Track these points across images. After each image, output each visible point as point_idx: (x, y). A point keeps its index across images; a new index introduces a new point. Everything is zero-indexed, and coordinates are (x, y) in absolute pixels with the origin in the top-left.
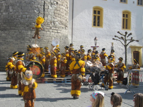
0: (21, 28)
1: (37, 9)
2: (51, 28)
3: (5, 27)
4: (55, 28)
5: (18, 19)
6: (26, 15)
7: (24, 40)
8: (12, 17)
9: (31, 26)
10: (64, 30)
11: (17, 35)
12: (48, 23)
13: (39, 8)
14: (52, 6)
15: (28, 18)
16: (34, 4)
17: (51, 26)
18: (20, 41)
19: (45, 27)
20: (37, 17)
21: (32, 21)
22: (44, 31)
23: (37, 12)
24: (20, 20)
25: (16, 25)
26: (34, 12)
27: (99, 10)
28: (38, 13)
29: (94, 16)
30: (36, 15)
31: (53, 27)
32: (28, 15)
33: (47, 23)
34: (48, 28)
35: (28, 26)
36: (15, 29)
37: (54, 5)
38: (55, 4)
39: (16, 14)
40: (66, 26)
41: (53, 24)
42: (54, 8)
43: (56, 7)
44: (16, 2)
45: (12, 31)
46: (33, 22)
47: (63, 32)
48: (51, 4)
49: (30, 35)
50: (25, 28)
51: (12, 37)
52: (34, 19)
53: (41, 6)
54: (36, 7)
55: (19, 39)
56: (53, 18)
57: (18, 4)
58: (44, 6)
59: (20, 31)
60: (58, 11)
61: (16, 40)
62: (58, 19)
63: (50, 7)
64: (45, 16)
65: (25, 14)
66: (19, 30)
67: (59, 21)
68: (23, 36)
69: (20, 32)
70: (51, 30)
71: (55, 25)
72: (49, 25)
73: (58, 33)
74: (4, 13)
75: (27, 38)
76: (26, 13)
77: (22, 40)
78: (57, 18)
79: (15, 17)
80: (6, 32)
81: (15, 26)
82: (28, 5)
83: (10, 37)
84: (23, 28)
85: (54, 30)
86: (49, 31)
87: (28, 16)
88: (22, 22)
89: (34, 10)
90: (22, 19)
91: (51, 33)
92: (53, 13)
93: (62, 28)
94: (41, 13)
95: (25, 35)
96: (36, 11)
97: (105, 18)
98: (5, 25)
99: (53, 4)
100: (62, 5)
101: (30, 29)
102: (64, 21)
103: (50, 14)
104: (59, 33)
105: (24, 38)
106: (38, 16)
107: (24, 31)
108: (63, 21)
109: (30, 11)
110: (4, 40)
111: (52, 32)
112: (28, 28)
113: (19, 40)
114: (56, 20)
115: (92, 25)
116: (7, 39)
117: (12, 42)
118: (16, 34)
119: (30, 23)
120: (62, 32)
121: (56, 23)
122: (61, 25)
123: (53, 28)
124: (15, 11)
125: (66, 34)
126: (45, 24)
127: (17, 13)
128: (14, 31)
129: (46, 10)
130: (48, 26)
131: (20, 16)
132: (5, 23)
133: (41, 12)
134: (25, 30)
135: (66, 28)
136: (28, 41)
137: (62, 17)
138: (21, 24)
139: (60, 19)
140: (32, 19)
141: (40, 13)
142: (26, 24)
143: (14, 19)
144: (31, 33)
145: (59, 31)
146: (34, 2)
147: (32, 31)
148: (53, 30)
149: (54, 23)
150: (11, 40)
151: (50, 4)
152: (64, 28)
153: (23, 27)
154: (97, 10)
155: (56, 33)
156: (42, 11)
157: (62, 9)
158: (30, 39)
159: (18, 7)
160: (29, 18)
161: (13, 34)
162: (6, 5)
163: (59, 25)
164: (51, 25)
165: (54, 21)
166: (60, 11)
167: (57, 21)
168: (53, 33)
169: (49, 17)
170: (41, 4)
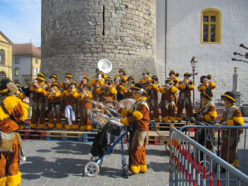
0: (70, 51)
1: (92, 19)
2: (116, 47)
3: (52, 51)
4: (123, 48)
5: (66, 37)
6: (77, 30)
7: (73, 68)
8: (59, 36)
9: (84, 46)
10: (141, 50)
11: (65, 62)
12: (111, 39)
13: (95, 17)
14: (118, 12)
15: (79, 35)
16: (88, 12)
17: (117, 44)
18: (69, 70)
19: (106, 46)
20: (92, 32)
21: (86, 38)
22: (105, 52)
23: (93, 24)
24: (70, 39)
25: (64, 47)
26: (89, 25)
27: (213, 15)
28: (95, 26)
29: (204, 25)
30: (91, 29)
31: (120, 45)
32: (79, 29)
33: (109, 40)
34: (110, 47)
35: (79, 46)
36: (63, 53)
37: (121, 11)
38: (123, 9)
39: (63, 31)
40: (148, 44)
41: (119, 40)
42: (120, 15)
43: (125, 13)
44: (64, 12)
45: (60, 55)
46: (87, 40)
47: (140, 53)
48: (116, 9)
49: (83, 60)
50: (75, 49)
51: (60, 65)
52: (88, 35)
53: (98, 13)
54: (90, 17)
55: (68, 67)
56: (120, 31)
57: (66, 16)
58: (103, 13)
59: (69, 55)
60: (128, 20)
61: (63, 69)
62: (129, 32)
63: (114, 15)
64: (106, 28)
65: (75, 29)
66: (67, 54)
67: (130, 36)
68: (73, 62)
69: (69, 57)
70: (116, 51)
71: (124, 42)
72: (113, 42)
73: (129, 54)
74: (51, 32)
75: (78, 64)
76: (77, 27)
77: (71, 68)
78: (128, 30)
79: (62, 35)
80: (54, 58)
81: (63, 49)
82: (79, 16)
83: (57, 65)
84: (73, 50)
85: (122, 50)
86: (113, 53)
87: (79, 32)
88: (72, 41)
89: (88, 22)
90: (72, 37)
91: (117, 55)
92: (120, 24)
93: (139, 46)
94: (100, 25)
95: (75, 60)
96: (90, 23)
97: (224, 28)
98: (52, 49)
99: (118, 10)
100: (137, 10)
101: (83, 51)
102: (142, 35)
103: (115, 24)
104: (132, 54)
105: (75, 65)
106: (95, 29)
107: (75, 55)
108: (140, 35)
109: (83, 24)
110: (51, 70)
111: (119, 53)
112: (79, 49)
113: (67, 69)
114: (125, 34)
115: (201, 41)
116: (53, 68)
117: (59, 72)
118: (64, 59)
119: (83, 43)
120: (137, 53)
121: (126, 38)
122: (135, 43)
123: (119, 47)
124: (62, 26)
125: (148, 56)
126: (105, 42)
127: (65, 29)
128: (62, 55)
129: (106, 19)
130: (110, 45)
131: (69, 33)
132: (52, 46)
133: (98, 23)
134: (76, 53)
135: (146, 47)
136: (79, 70)
137: (137, 29)
138: (70, 45)
139: (133, 32)
140: (85, 36)
141: (97, 25)
142: (77, 43)
143: (62, 38)
144: (84, 56)
145: (131, 52)
146: (88, 9)
147: (86, 53)
148: (119, 50)
149: (121, 39)
150: (58, 69)
151: (114, 9)
152: (141, 47)
153: (72, 48)
154: (210, 15)
155: (126, 56)
156: (100, 22)
157: (136, 16)
158: (83, 66)
159: (66, 20)
160: (81, 34)
161: (61, 60)
162: (53, 20)
163: (132, 42)
164: (117, 42)
165: (121, 36)
166: (132, 19)
167: (128, 36)
168: (121, 56)
169: (113, 30)
170: (99, 11)
